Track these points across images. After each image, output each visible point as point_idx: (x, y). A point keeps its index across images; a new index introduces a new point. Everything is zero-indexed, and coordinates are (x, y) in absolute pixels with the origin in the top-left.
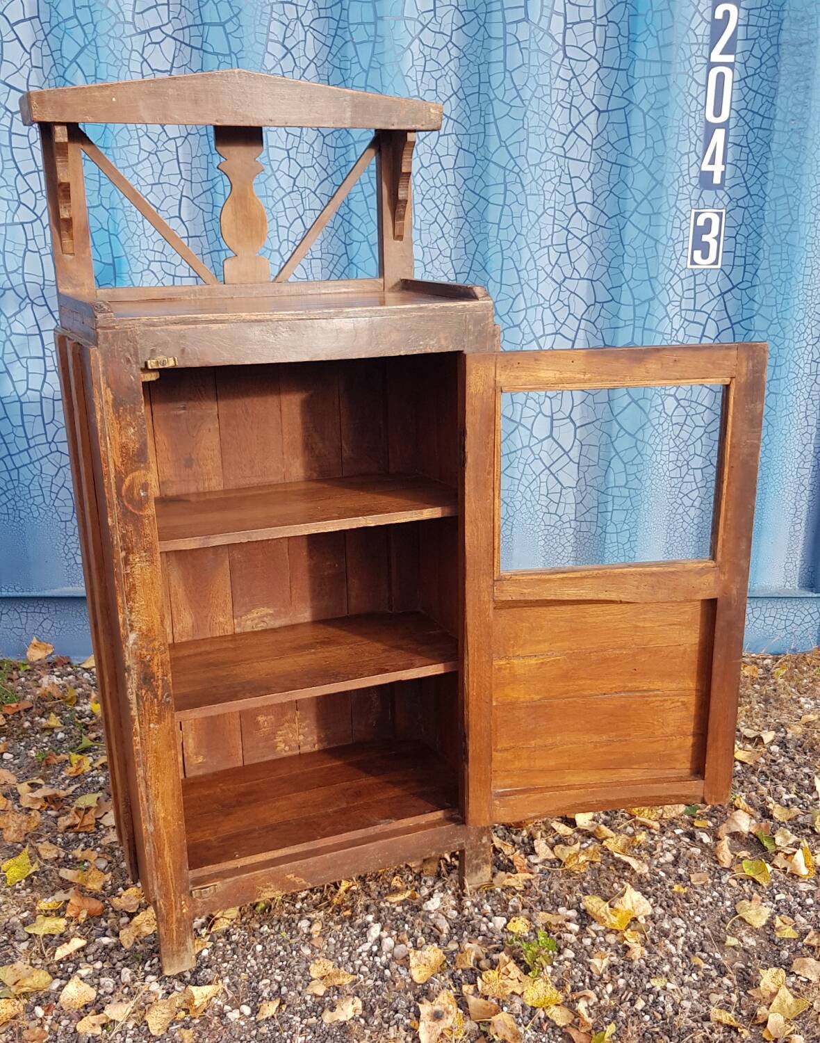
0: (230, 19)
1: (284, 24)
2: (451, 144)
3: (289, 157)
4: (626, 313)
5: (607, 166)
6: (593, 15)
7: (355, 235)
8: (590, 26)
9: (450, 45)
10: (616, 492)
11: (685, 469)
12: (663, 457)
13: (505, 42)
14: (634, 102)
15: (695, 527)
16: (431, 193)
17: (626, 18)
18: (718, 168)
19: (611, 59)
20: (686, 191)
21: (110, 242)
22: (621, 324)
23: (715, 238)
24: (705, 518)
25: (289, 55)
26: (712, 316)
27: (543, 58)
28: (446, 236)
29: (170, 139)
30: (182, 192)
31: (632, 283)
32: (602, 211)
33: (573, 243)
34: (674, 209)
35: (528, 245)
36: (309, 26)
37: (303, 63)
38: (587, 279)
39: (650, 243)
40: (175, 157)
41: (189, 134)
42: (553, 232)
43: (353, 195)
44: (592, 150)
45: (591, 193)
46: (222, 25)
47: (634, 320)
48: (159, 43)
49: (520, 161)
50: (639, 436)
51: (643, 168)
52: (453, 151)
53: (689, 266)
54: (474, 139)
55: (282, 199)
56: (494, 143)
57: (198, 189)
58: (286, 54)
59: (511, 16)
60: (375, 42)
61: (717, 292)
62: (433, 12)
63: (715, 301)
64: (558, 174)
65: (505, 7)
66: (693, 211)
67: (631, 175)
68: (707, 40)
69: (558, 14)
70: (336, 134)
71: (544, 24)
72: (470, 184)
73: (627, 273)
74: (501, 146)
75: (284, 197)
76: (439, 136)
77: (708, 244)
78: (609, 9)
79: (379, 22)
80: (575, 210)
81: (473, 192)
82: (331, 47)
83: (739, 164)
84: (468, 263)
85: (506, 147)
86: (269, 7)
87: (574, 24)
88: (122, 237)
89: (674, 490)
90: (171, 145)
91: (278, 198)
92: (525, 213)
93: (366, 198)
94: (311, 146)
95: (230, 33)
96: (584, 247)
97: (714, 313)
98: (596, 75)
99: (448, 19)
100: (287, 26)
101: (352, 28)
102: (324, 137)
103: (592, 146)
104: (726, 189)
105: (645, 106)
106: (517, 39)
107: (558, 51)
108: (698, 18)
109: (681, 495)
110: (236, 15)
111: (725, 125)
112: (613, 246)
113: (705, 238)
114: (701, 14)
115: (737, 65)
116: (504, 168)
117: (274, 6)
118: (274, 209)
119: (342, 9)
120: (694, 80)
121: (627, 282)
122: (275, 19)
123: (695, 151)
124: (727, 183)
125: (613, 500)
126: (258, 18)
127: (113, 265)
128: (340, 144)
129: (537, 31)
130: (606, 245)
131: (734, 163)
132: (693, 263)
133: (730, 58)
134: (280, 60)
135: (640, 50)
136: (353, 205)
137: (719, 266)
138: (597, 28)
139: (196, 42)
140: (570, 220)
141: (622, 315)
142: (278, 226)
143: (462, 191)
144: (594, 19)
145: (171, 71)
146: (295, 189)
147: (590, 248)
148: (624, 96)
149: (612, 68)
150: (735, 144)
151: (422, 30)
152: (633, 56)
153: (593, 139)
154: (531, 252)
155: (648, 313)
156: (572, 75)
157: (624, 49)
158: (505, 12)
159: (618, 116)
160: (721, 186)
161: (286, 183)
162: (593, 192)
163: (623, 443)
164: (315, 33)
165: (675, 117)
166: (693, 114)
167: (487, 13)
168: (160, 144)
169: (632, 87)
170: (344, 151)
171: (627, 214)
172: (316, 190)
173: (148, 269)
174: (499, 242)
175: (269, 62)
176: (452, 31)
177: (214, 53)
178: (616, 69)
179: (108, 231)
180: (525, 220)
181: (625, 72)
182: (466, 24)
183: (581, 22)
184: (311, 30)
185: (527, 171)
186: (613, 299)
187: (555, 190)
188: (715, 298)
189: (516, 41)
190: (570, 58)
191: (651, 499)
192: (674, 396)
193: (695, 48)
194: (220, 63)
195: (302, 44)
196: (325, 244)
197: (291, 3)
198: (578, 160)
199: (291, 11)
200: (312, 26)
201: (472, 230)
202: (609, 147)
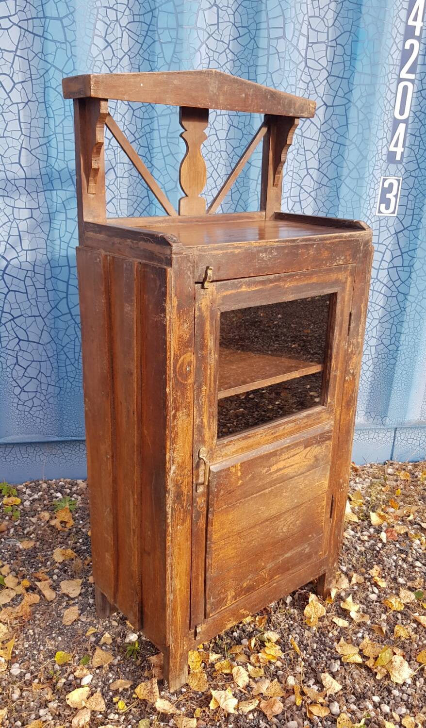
0: (67, 16)
1: (106, 23)
2: (225, 122)
5: (330, 144)
6: (326, 38)
8: (324, 46)
9: (228, 51)
13: (269, 51)
14: (352, 101)
15: (369, 383)
17: (350, 42)
18: (399, 150)
19: (338, 70)
20: (379, 165)
23: (394, 196)
24: (376, 378)
25: (109, 47)
26: (389, 247)
27: (292, 66)
29: (14, 104)
30: (22, 145)
32: (324, 175)
33: (304, 196)
34: (372, 176)
36: (125, 27)
37: (120, 54)
39: (356, 198)
40: (17, 118)
41: (29, 101)
42: (291, 188)
44: (320, 132)
45: (317, 162)
46: (60, 19)
48: (7, 29)
51: (355, 147)
52: (226, 127)
53: (377, 214)
57: (35, 143)
58: (107, 47)
59: (274, 33)
60: (176, 43)
61: (393, 232)
62: (216, 26)
63: (392, 238)
64: (297, 147)
65: (270, 27)
66: (382, 178)
67: (347, 151)
68: (398, 63)
69: (303, 35)
70: (143, 109)
71: (294, 42)
76: (217, 116)
77: (389, 199)
78: (338, 36)
79: (180, 29)
80: (306, 173)
82: (142, 45)
83: (413, 148)
84: (233, 207)
86: (96, 10)
87: (313, 43)
90: (14, 108)
93: (164, 157)
95: (66, 27)
96: (310, 199)
97: (390, 245)
98: (326, 81)
99: (227, 32)
100: (109, 26)
101: (160, 31)
102: (134, 111)
103: (320, 129)
104: (403, 164)
105: (359, 104)
106: (277, 50)
107: (302, 62)
108: (395, 47)
110: (71, 13)
111: (405, 121)
112: (331, 199)
113: (388, 196)
114: (397, 45)
115: (416, 81)
117: (100, 9)
119: (153, 16)
120: (389, 89)
122: (100, 19)
123: (386, 137)
124: (404, 160)
126: (88, 17)
128: (146, 116)
129: (290, 46)
130: (326, 198)
131: (410, 147)
132: (380, 212)
133: (412, 76)
134: (102, 50)
135: (359, 66)
136: (154, 162)
137: (395, 215)
138: (329, 48)
139: (39, 31)
140: (303, 179)
143: (231, 156)
144: (327, 41)
145: (16, 51)
146: (110, 147)
147: (314, 199)
148: (346, 96)
149: (338, 77)
150: (411, 134)
151: (208, 38)
152: (353, 69)
153: (321, 125)
156: (310, 79)
157: (347, 64)
158: (270, 30)
159: (340, 110)
160: (400, 162)
162: (319, 162)
164: (130, 33)
165: (377, 114)
166: (387, 112)
167: (257, 30)
168: (5, 107)
169: (351, 91)
170: (150, 121)
171: (342, 178)
174: (256, 193)
175: (95, 51)
176: (229, 41)
177: (53, 41)
178: (340, 78)
181: (347, 80)
182: (240, 36)
183: (318, 42)
184: (127, 31)
187: (294, 158)
188: (392, 235)
189: (276, 52)
190: (309, 67)
193: (391, 67)
194: (58, 48)
195: (119, 40)
196: (131, 189)
197: (112, 8)
198: (310, 139)
199: (112, 14)
200: (127, 27)
201: (237, 184)
202: (332, 131)
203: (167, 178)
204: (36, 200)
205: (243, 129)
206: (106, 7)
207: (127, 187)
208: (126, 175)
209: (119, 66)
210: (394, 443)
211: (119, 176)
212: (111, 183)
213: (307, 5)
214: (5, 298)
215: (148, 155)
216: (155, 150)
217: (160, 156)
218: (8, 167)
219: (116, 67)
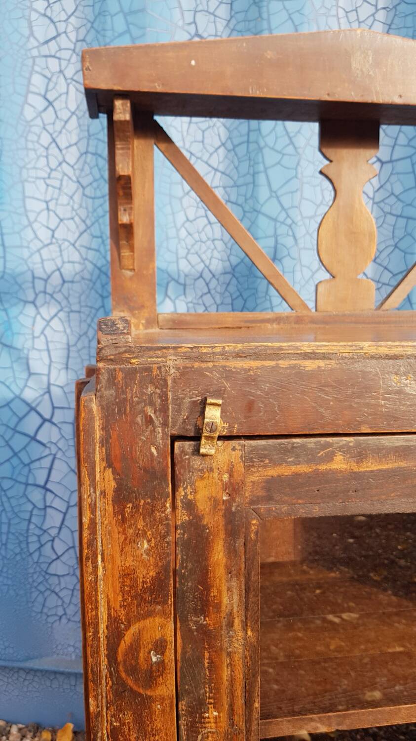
1: (46, 77)
3: (48, 209)
5: (391, 219)
16: (197, 247)
25: (50, 107)
28: (213, 292)
32: (385, 268)
36: (72, 79)
37: (65, 115)
44: (374, 203)
49: (293, 213)
54: (243, 190)
55: (39, 251)
56: (263, 193)
58: (47, 107)
70: (95, 184)
74: (271, 196)
75: (42, 248)
85: (277, 197)
86: (31, 60)
91: (35, 249)
92: (298, 268)
94: (71, 197)
100: (50, 79)
102: (84, 189)
103: (373, 199)
116: (275, 220)
117: (36, 59)
118: (30, 260)
122: (37, 72)
126: (18, 69)
128: (100, 194)
134: (41, 112)
143: (229, 245)
146: (54, 240)
148: (412, 143)
153: (374, 192)
159: (403, 166)
161: (45, 235)
170: (101, 199)
172: (76, 242)
174: (268, 297)
175: (29, 113)
184: (74, 83)
185: (299, 224)
195: (64, 97)
196: (83, 298)
197: (54, 57)
199: (53, 64)
200: (75, 78)
201: (239, 286)
202: (392, 200)
205: (243, 205)
206: (46, 56)
207: (77, 295)
209: (64, 131)
212: (57, 290)
213: (338, 19)
219: (60, 132)
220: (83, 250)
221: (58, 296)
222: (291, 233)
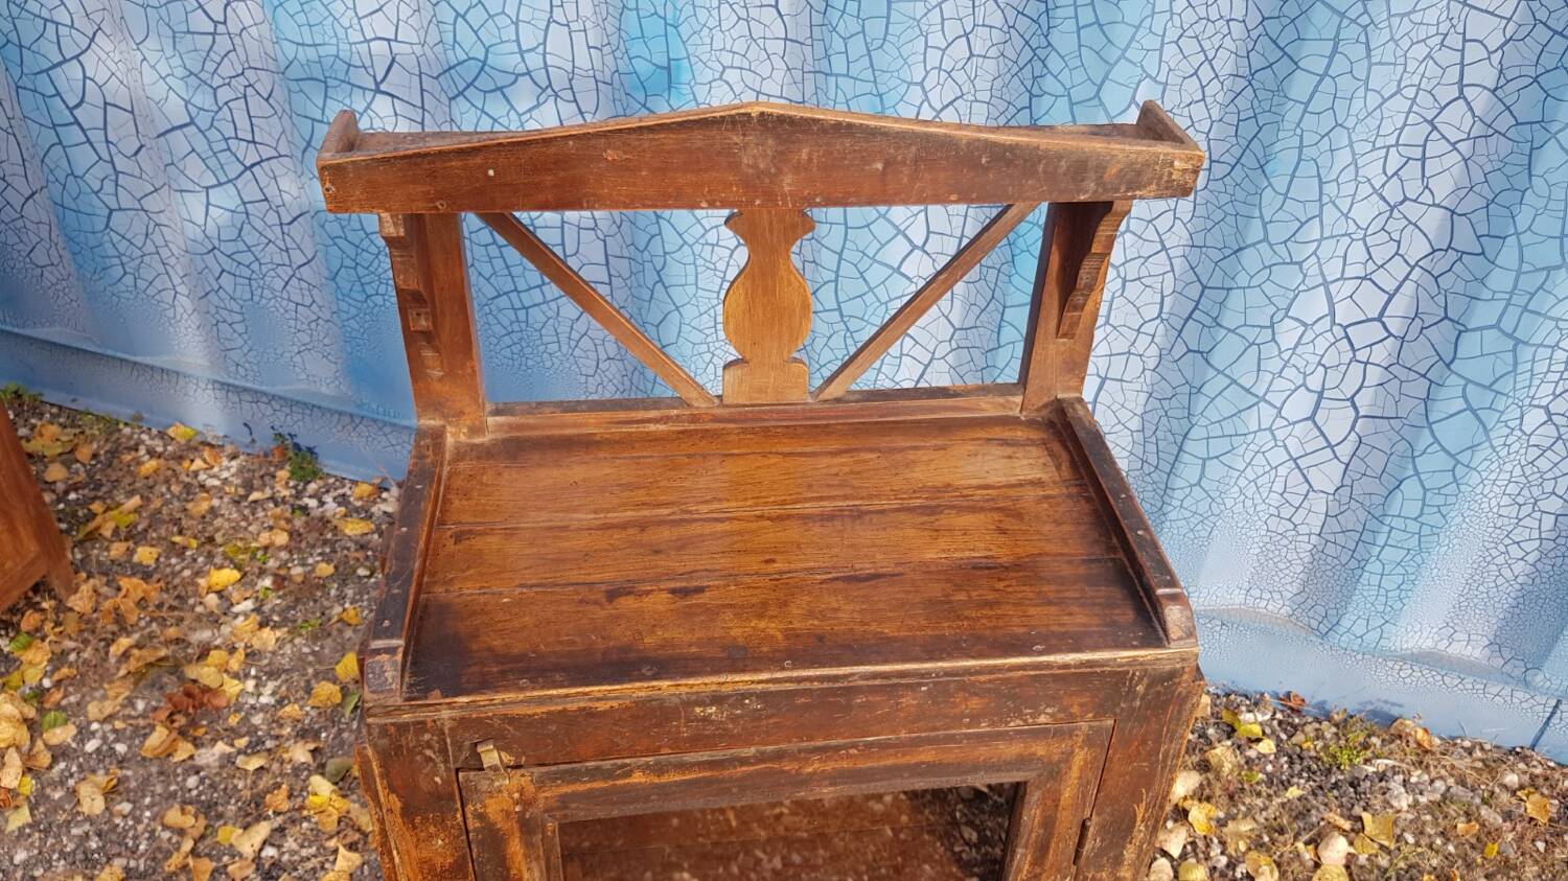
4: (1501, 280)
5: (1542, 34)
7: (1049, 83)
10: (1398, 523)
11: (1527, 509)
12: (1495, 489)
15: (1518, 587)
16: (1198, 28)
21: (666, 36)
22: (1487, 295)
24: (1538, 581)
28: (1210, 101)
31: (1526, 238)
32: (1508, 108)
33: (1436, 147)
35: (1351, 144)
38: (1446, 208)
42: (1405, 125)
43: (1059, 21)
45: (1496, 72)
47: (1512, 293)
50: (1464, 458)
64: (1442, 31)
72: (1273, 27)
73: (1523, 220)
80: (1457, 95)
81: (1274, 42)
84: (1237, 152)
88: (685, 30)
89: (1498, 531)
92: (1360, 92)
93: (1079, 29)
96: (1456, 157)
109: (1509, 541)
112: (1509, 170)
116: (1342, 15)
118: (924, 20)
121: (1517, 234)
125: (1390, 532)
127: (668, 69)
130: (1498, 165)
136: (1054, 38)
140: (1443, 109)
141: (1492, 282)
142: (927, 46)
143: (1255, 35)
147: (1466, 160)
154: (1354, 154)
155: (1541, 287)
162: (1501, 72)
163: (1431, 462)
171: (1554, 127)
173: (721, 78)
174: (1299, 131)
179: (665, 19)
180: (1357, 104)
185: (1382, 24)
186: (1483, 253)
187: (1429, 56)
191: (1455, 541)
192: (1546, 409)
196: (998, 83)
198: (1488, 12)
201: (1256, 102)
203: (1079, 76)
204: (800, 86)
207: (991, 78)
208: (993, 52)
210: (1549, 719)
211: (975, 53)
214: (731, 256)
215: (1043, 20)
216: (1060, 12)
217: (1070, 25)
218: (754, 13)
220: (1011, 14)
221: (960, 76)
222: (1363, 39)
